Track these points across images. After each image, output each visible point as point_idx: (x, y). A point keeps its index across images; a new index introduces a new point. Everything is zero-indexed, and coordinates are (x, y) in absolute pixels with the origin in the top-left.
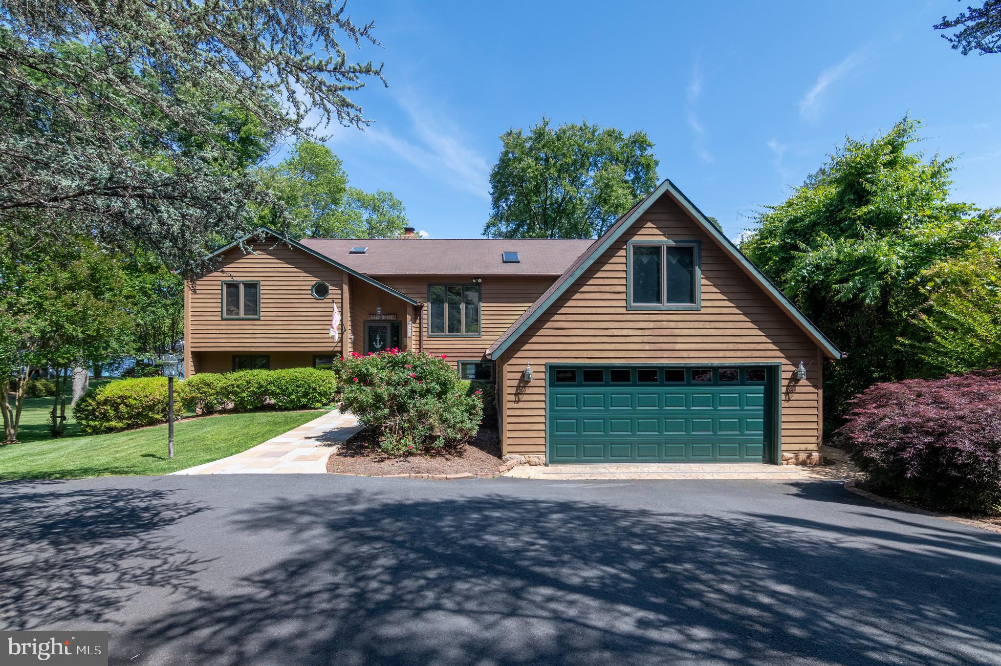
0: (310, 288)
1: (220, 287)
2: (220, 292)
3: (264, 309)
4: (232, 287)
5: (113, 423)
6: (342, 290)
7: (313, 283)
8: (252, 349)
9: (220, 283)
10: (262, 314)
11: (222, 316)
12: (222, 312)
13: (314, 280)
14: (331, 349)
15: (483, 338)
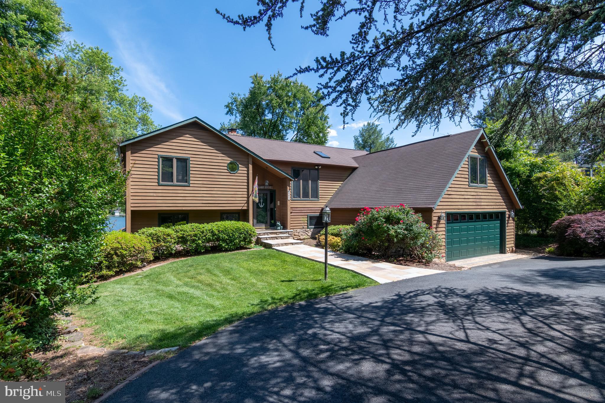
0: (226, 165)
1: (157, 160)
2: (157, 163)
3: (193, 179)
4: (167, 160)
5: (104, 272)
6: (248, 168)
7: (229, 162)
8: (184, 208)
9: (157, 156)
10: (191, 182)
11: (158, 183)
12: (158, 179)
13: (229, 160)
14: (240, 208)
15: (320, 201)
